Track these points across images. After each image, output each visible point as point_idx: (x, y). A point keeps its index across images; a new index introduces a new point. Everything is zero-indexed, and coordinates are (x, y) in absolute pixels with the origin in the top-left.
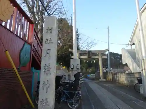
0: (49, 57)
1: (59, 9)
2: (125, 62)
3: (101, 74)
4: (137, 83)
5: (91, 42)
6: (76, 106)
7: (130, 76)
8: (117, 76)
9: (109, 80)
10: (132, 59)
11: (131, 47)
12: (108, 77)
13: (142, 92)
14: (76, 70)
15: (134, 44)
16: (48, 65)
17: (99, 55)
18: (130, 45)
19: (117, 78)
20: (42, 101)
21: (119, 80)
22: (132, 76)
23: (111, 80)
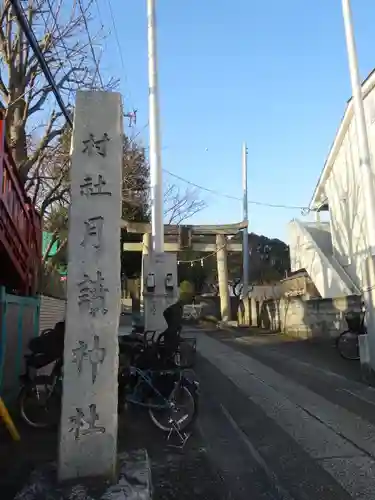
0: (96, 247)
1: (83, 72)
2: (300, 265)
3: (224, 305)
4: (345, 332)
5: (186, 198)
6: (181, 421)
7: (318, 308)
8: (273, 311)
9: (247, 323)
10: (323, 255)
11: (318, 218)
12: (243, 315)
13: (365, 357)
14: (165, 292)
15: (325, 207)
16: (94, 277)
17: (218, 239)
18: (315, 210)
19: (273, 316)
20: (75, 413)
21: (280, 323)
22: (323, 308)
23: (255, 323)
